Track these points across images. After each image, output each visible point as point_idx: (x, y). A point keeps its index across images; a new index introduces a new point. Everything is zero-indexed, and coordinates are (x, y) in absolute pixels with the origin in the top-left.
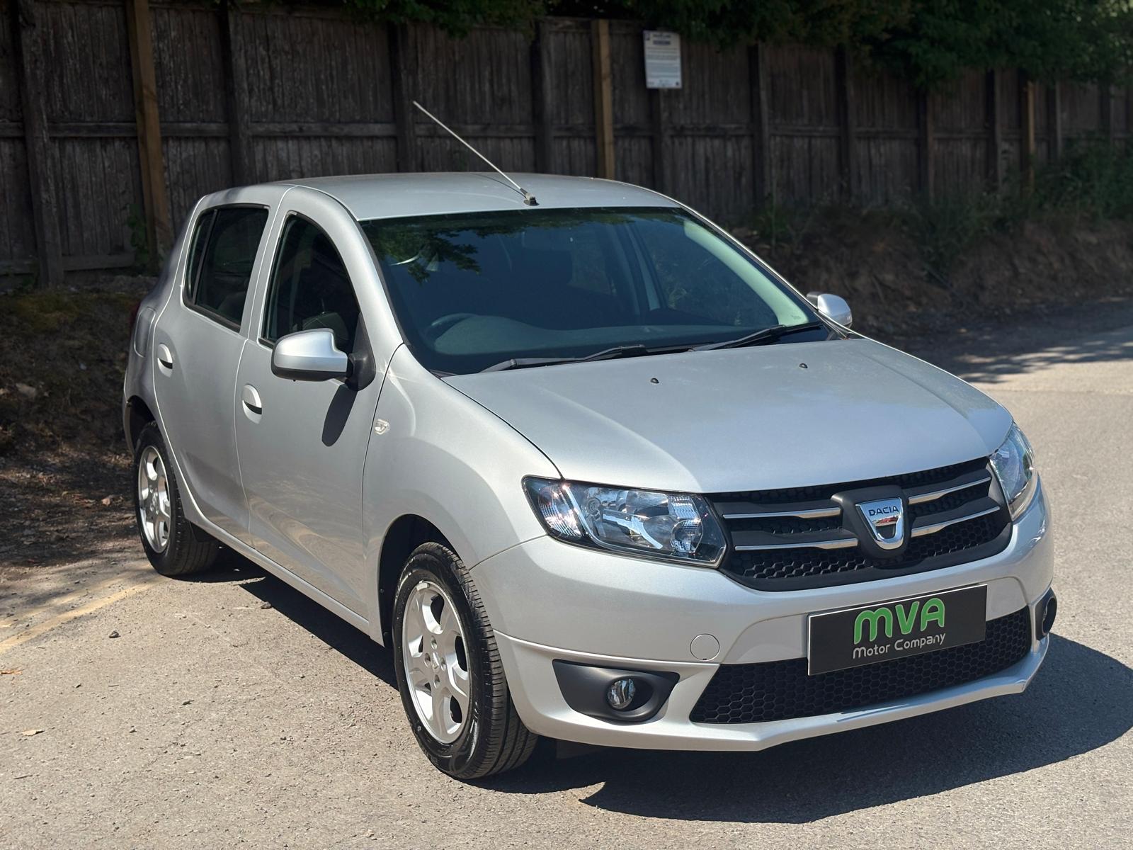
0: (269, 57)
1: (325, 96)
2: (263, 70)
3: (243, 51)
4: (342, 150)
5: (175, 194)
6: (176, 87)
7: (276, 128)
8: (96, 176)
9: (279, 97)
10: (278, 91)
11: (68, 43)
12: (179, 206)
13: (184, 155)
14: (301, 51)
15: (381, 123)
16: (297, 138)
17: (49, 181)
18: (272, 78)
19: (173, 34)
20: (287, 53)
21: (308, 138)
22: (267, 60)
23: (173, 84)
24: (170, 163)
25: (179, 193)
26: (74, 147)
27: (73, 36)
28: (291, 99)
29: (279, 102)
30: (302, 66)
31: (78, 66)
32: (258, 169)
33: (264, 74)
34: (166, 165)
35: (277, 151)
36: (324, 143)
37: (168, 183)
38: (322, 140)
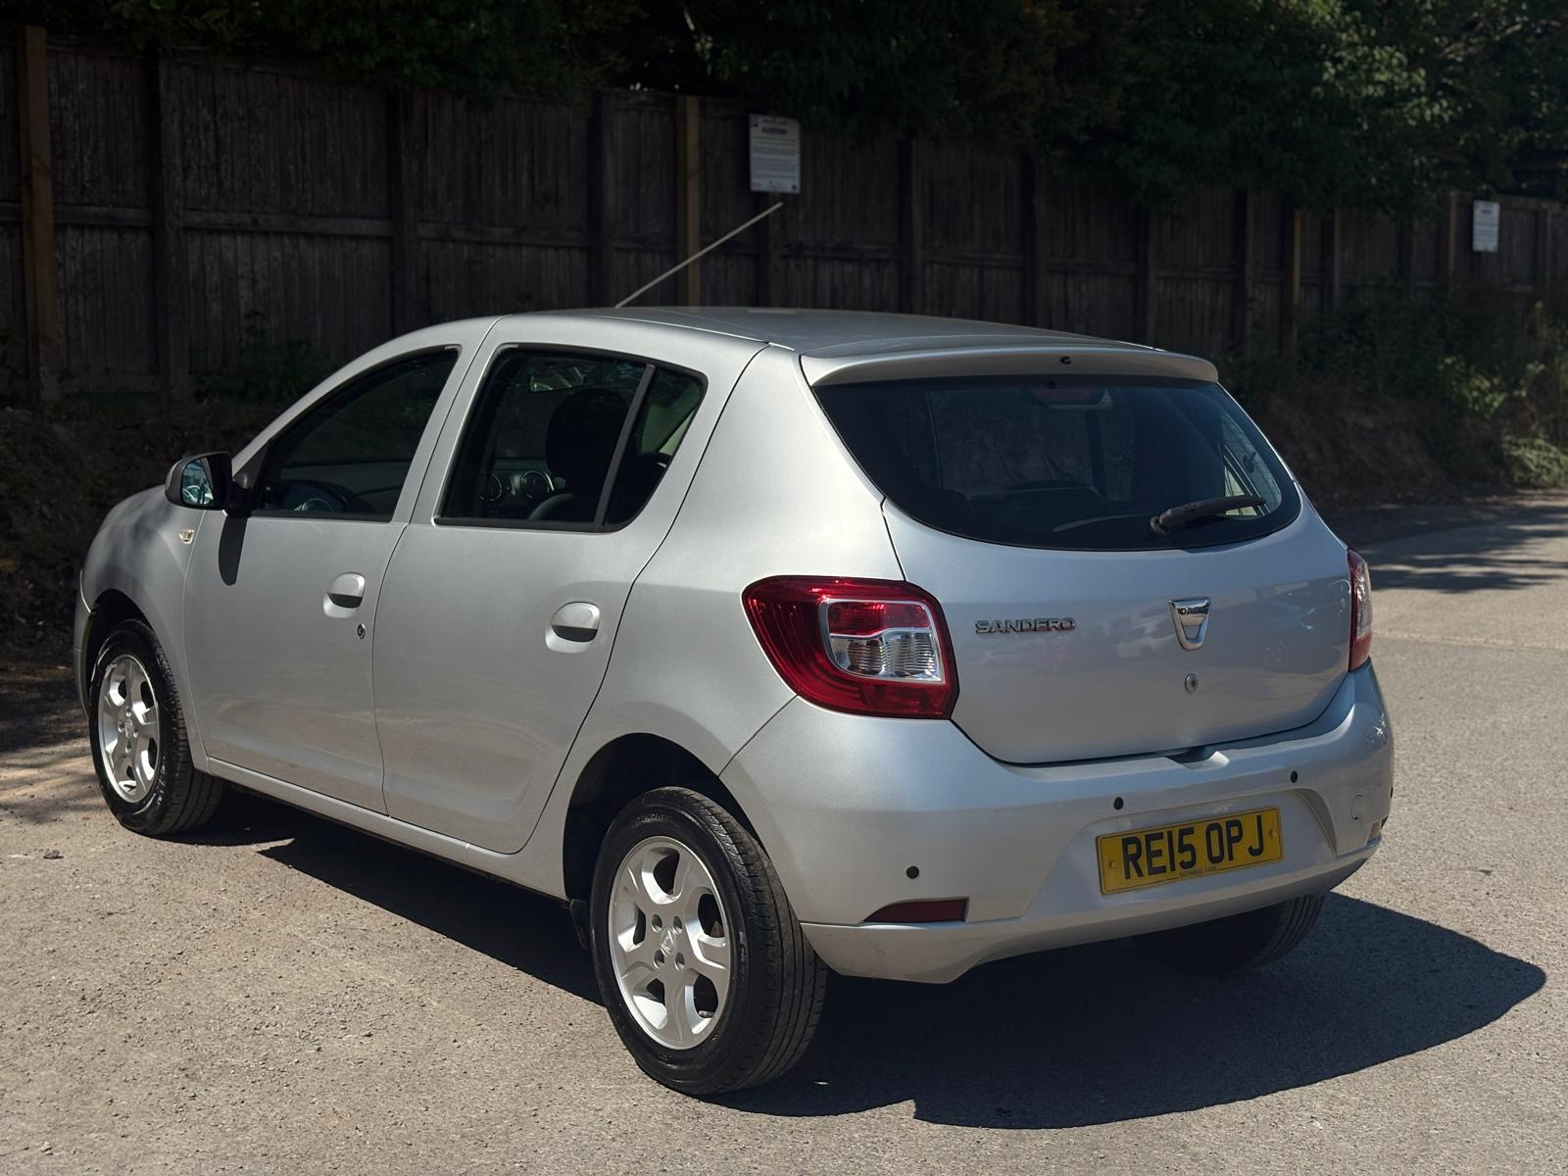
36: (287, 241)
37: (62, 286)
38: (285, 237)
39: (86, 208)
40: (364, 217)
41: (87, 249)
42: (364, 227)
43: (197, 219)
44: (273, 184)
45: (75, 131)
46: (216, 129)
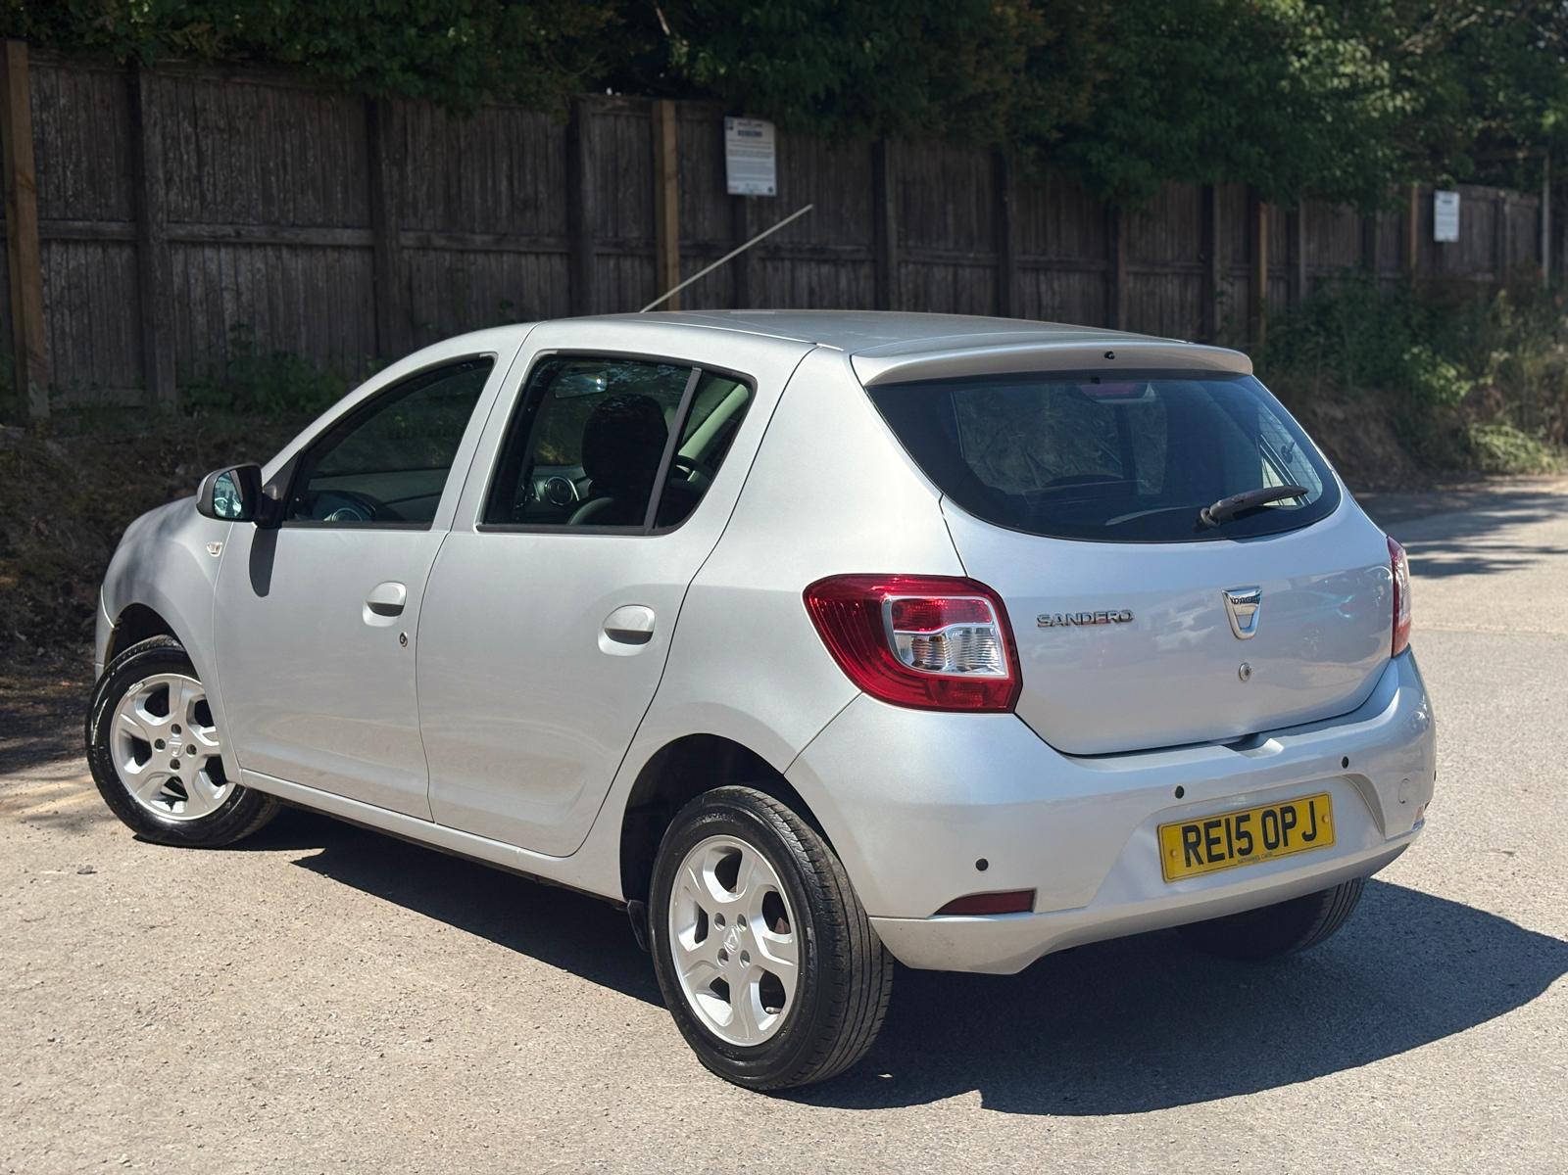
0: (199, 136)
1: (275, 191)
2: (188, 153)
3: (159, 127)
4: (297, 263)
5: (58, 316)
6: (65, 174)
7: (204, 231)
9: (208, 190)
10: (208, 182)
12: (63, 332)
13: (72, 264)
14: (242, 129)
15: (353, 228)
16: (234, 245)
18: (200, 165)
19: (62, 101)
20: (221, 131)
21: (248, 245)
22: (193, 140)
23: (60, 169)
24: (53, 274)
25: (62, 315)
28: (226, 193)
29: (209, 196)
30: (243, 149)
32: (175, 286)
33: (188, 159)
34: (46, 277)
35: (204, 262)
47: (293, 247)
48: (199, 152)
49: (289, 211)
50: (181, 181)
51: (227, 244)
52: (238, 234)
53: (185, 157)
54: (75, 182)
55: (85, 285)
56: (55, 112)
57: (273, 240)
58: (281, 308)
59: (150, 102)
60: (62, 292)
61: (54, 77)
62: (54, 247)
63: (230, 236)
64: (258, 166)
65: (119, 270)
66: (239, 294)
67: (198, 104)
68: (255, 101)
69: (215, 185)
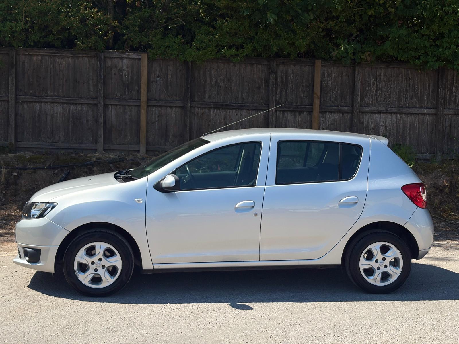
0: (376, 82)
1: (402, 98)
3: (360, 81)
4: (408, 118)
6: (333, 94)
7: (375, 109)
8: (295, 124)
9: (379, 98)
10: (379, 95)
11: (291, 78)
14: (392, 80)
15: (429, 108)
16: (386, 113)
17: (273, 124)
18: (377, 90)
19: (334, 75)
20: (385, 81)
21: (391, 113)
22: (375, 84)
23: (331, 93)
24: (326, 120)
26: (288, 114)
27: (293, 76)
28: (385, 99)
29: (379, 100)
30: (392, 86)
31: (293, 86)
32: (365, 124)
33: (373, 89)
34: (324, 121)
35: (375, 118)
36: (398, 115)
37: (324, 128)
38: (398, 114)
39: (332, 107)
40: (427, 108)
41: (332, 118)
42: (426, 111)
43: (367, 109)
44: (395, 99)
45: (331, 87)
46: (377, 84)
47: (407, 114)
48: (377, 87)
49: (407, 103)
50: (370, 96)
51: (383, 113)
52: (387, 110)
53: (372, 89)
54: (336, 96)
55: (336, 123)
56: (332, 78)
57: (399, 112)
58: (401, 132)
59: (358, 74)
60: (329, 125)
61: (332, 68)
62: (327, 113)
63: (384, 111)
64: (397, 91)
65: (347, 120)
66: (386, 127)
67: (378, 74)
68: (398, 72)
69: (381, 97)
